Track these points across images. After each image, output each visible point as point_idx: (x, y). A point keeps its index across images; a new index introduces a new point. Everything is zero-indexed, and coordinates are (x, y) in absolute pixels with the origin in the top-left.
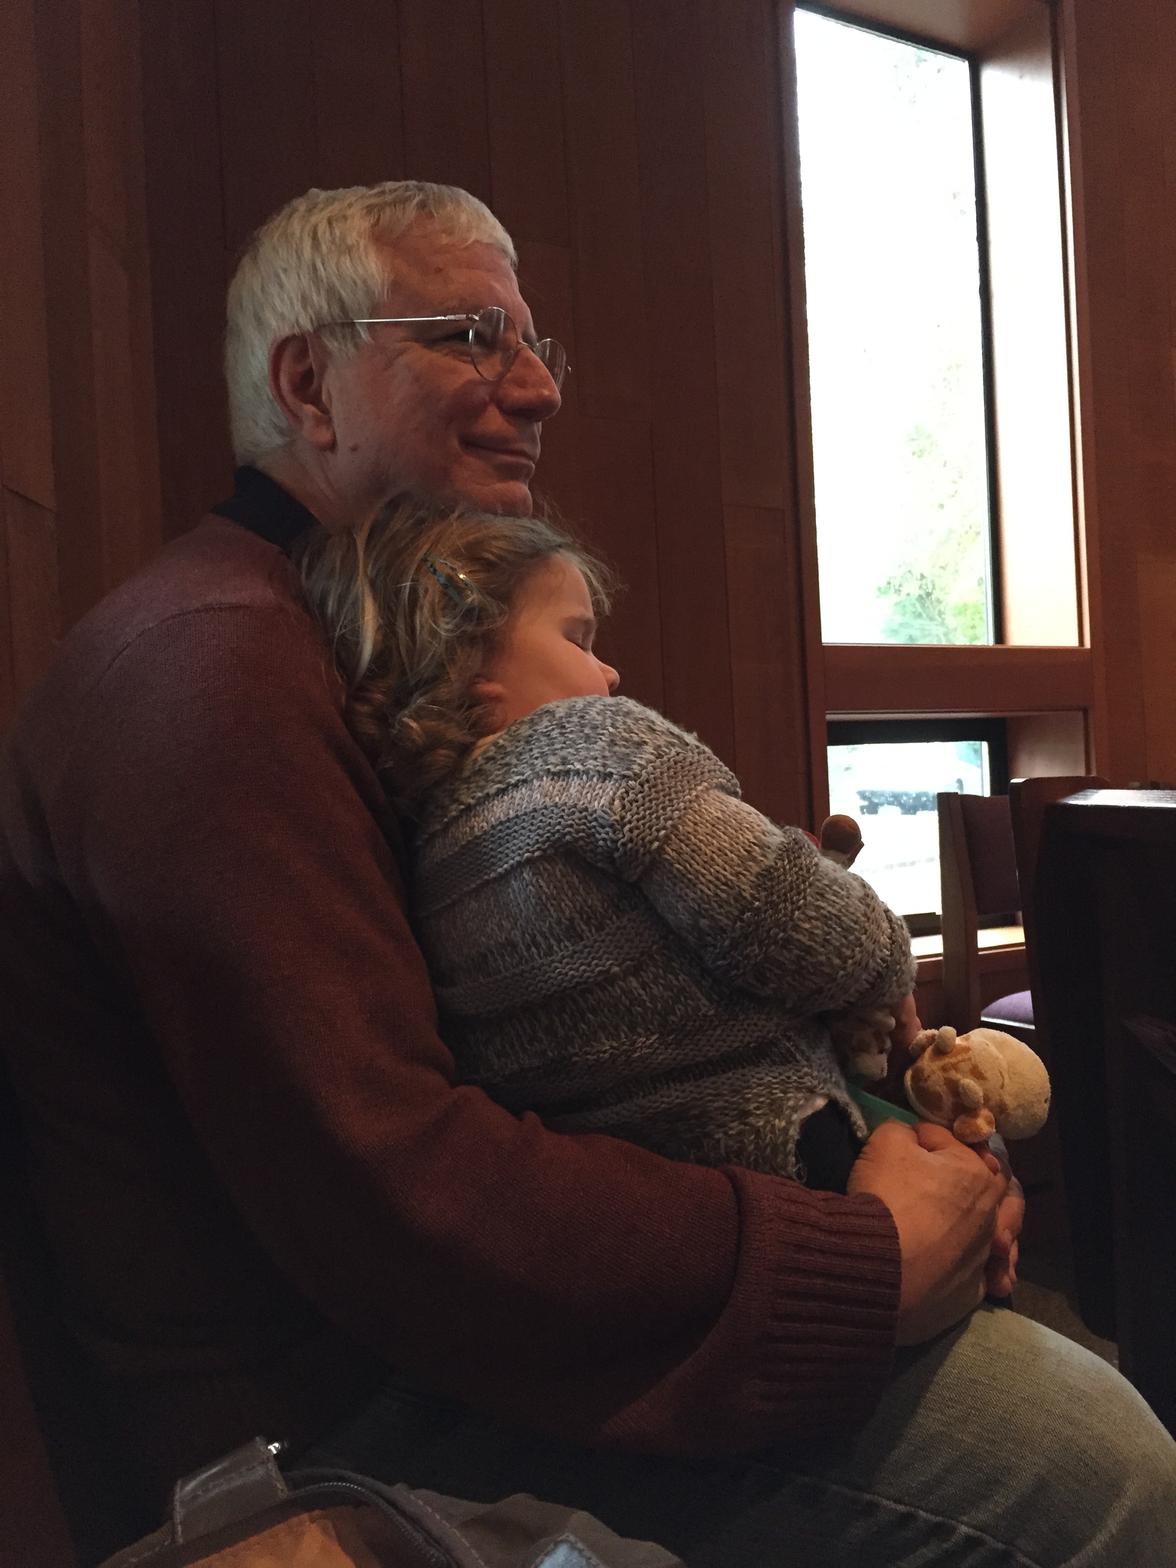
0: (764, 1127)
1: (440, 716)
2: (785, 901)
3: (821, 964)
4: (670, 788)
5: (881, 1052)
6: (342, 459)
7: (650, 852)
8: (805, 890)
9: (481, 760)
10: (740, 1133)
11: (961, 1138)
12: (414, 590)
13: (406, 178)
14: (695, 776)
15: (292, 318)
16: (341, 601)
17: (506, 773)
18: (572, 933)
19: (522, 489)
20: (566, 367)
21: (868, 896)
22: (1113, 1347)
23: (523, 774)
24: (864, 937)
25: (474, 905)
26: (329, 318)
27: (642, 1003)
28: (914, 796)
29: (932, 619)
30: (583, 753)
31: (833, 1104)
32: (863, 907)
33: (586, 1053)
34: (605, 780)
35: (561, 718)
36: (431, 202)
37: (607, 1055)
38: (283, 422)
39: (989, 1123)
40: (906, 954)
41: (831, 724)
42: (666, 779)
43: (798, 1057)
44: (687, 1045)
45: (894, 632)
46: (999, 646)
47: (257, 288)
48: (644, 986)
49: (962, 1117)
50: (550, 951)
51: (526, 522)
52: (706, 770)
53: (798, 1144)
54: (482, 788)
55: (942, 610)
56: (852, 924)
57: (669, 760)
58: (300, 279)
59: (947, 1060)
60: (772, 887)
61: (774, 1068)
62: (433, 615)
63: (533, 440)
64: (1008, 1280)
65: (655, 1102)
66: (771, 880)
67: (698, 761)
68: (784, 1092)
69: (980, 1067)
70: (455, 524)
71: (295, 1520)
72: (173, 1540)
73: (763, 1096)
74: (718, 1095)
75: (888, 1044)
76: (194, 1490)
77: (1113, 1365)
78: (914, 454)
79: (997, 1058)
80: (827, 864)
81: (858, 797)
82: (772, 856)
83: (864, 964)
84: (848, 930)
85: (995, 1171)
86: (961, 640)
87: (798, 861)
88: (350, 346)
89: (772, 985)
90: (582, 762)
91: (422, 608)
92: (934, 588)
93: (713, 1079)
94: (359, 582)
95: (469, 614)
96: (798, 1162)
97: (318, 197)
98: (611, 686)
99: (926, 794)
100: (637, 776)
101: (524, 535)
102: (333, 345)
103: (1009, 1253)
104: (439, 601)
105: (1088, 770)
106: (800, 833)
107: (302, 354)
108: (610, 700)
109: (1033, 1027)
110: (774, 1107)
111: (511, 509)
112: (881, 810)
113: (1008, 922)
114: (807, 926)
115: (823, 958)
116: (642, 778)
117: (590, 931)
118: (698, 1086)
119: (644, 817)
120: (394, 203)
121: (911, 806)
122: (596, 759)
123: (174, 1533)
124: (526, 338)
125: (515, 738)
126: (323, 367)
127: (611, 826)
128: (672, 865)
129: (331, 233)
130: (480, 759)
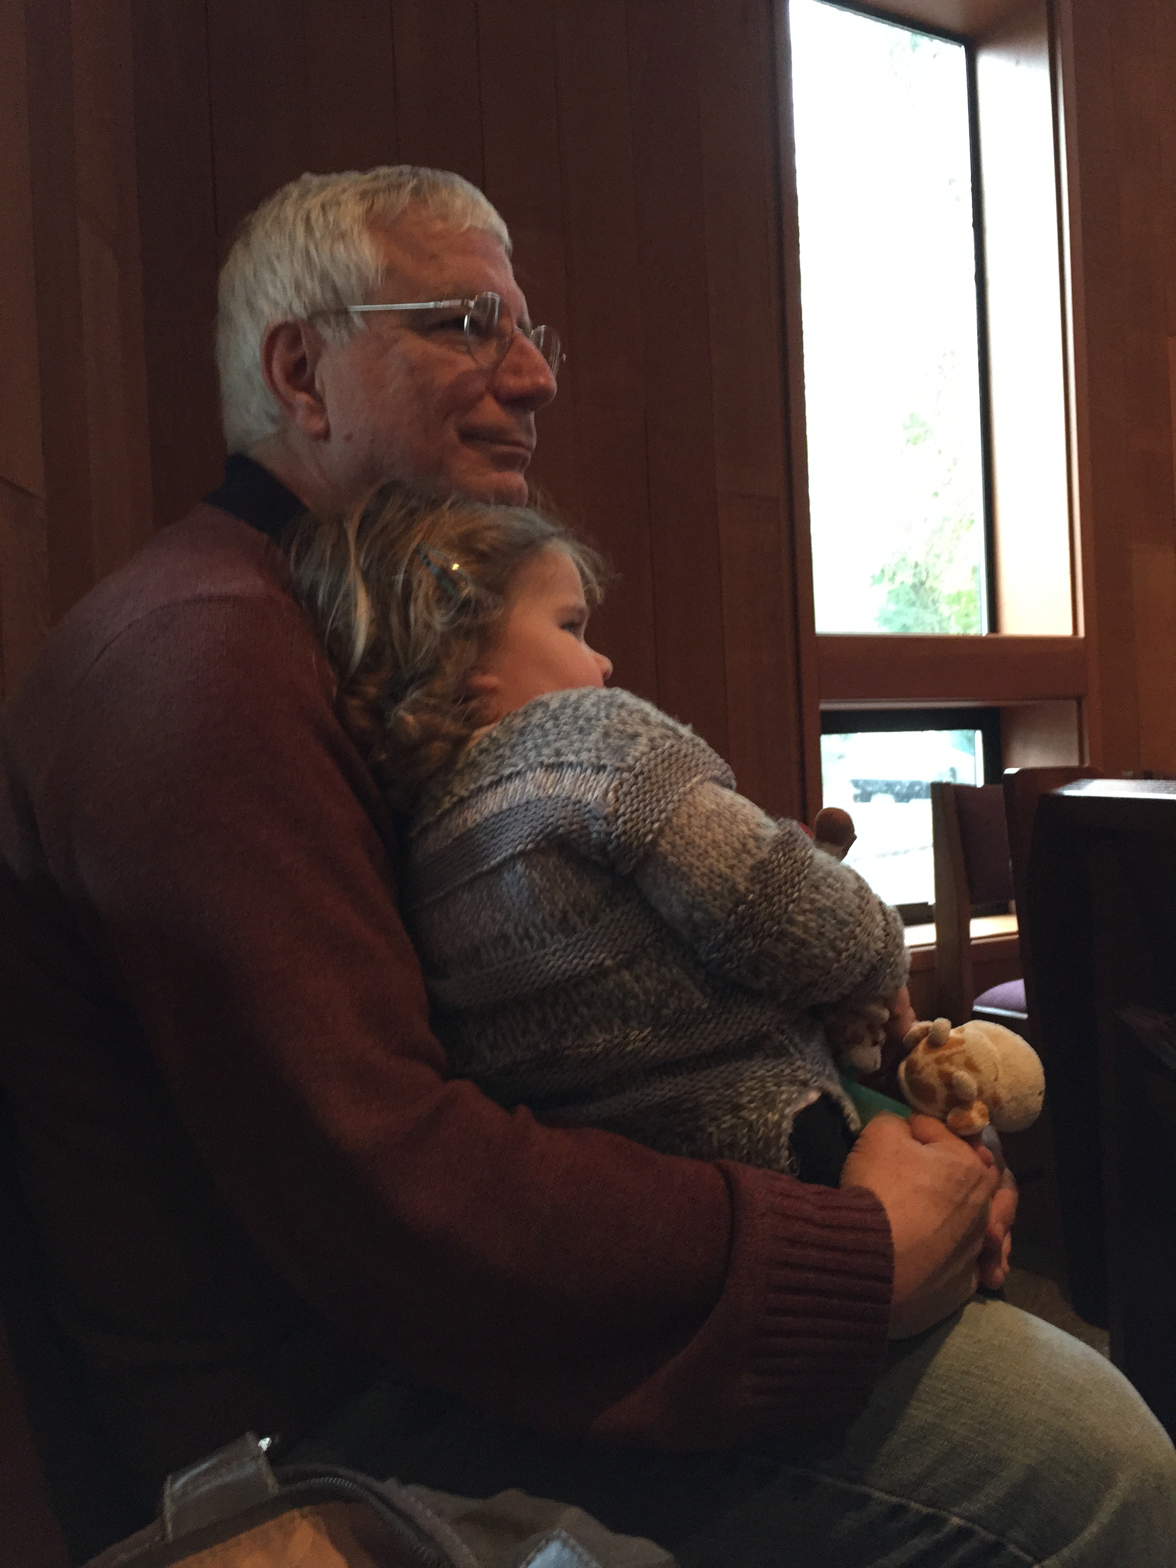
0: (757, 1120)
1: (435, 709)
2: (780, 893)
3: (816, 957)
4: (664, 781)
5: (875, 1043)
6: (336, 447)
7: (643, 844)
8: (799, 882)
9: (474, 753)
10: (733, 1127)
11: (954, 1131)
12: (407, 583)
13: (399, 164)
14: (689, 769)
15: (284, 304)
16: (332, 595)
17: (499, 765)
18: (565, 925)
19: (517, 479)
20: (561, 355)
21: (862, 889)
22: (1105, 1335)
23: (516, 766)
24: (858, 930)
25: (467, 897)
26: (323, 304)
27: (635, 997)
28: (908, 784)
29: (926, 607)
30: (577, 745)
31: (826, 1097)
32: (857, 900)
33: (579, 1047)
34: (598, 773)
35: (555, 710)
36: (425, 185)
37: (599, 1049)
38: (275, 410)
39: (983, 1116)
40: (900, 946)
41: (826, 714)
42: (659, 771)
43: (792, 1050)
44: (681, 1039)
45: (887, 621)
46: (993, 636)
47: (249, 273)
48: (637, 979)
49: (957, 1110)
50: (543, 944)
51: (520, 512)
52: (701, 761)
53: (791, 1137)
54: (475, 782)
55: (936, 598)
56: (847, 917)
57: (663, 752)
58: (293, 265)
59: (940, 1053)
60: (767, 879)
61: (767, 1062)
62: (428, 607)
63: (529, 431)
64: (1001, 1271)
65: (648, 1095)
66: (766, 872)
67: (693, 753)
68: (778, 1085)
69: (975, 1059)
70: (447, 515)
71: (286, 1516)
72: (163, 1538)
73: (756, 1090)
74: (711, 1088)
75: (882, 1036)
76: (185, 1485)
77: (1102, 1353)
78: (908, 441)
79: (992, 1051)
80: (821, 856)
81: (851, 786)
82: (766, 849)
83: (858, 956)
84: (843, 923)
85: (988, 1164)
86: (954, 629)
87: (792, 854)
88: (344, 333)
89: (767, 978)
90: (577, 753)
91: (416, 600)
92: (927, 576)
93: (705, 1073)
94: (351, 574)
95: (465, 606)
96: (790, 1156)
97: (311, 182)
98: (605, 675)
99: (919, 783)
100: (630, 769)
101: (517, 525)
102: (327, 333)
103: (1001, 1245)
104: (433, 594)
105: (1082, 760)
106: (794, 825)
107: (295, 340)
108: (604, 692)
109: (1025, 1016)
110: (767, 1100)
111: (505, 498)
112: (874, 798)
113: (999, 910)
114: (801, 918)
115: (817, 951)
116: (636, 770)
117: (583, 924)
118: (692, 1080)
119: (637, 810)
120: (389, 188)
121: (905, 795)
122: (590, 751)
123: (163, 1527)
124: (521, 325)
125: (509, 730)
126: (317, 355)
127: (605, 818)
128: (666, 858)
129: (325, 220)
130: (473, 750)
